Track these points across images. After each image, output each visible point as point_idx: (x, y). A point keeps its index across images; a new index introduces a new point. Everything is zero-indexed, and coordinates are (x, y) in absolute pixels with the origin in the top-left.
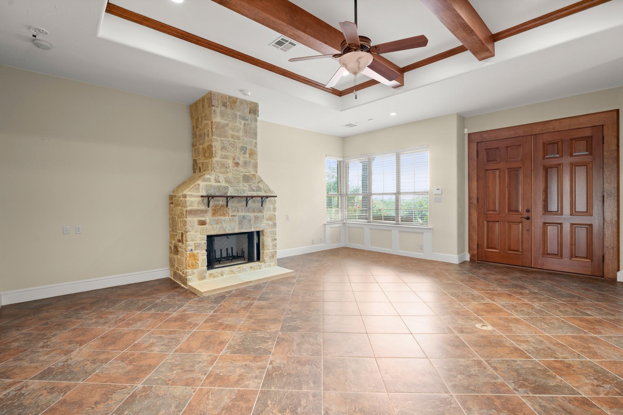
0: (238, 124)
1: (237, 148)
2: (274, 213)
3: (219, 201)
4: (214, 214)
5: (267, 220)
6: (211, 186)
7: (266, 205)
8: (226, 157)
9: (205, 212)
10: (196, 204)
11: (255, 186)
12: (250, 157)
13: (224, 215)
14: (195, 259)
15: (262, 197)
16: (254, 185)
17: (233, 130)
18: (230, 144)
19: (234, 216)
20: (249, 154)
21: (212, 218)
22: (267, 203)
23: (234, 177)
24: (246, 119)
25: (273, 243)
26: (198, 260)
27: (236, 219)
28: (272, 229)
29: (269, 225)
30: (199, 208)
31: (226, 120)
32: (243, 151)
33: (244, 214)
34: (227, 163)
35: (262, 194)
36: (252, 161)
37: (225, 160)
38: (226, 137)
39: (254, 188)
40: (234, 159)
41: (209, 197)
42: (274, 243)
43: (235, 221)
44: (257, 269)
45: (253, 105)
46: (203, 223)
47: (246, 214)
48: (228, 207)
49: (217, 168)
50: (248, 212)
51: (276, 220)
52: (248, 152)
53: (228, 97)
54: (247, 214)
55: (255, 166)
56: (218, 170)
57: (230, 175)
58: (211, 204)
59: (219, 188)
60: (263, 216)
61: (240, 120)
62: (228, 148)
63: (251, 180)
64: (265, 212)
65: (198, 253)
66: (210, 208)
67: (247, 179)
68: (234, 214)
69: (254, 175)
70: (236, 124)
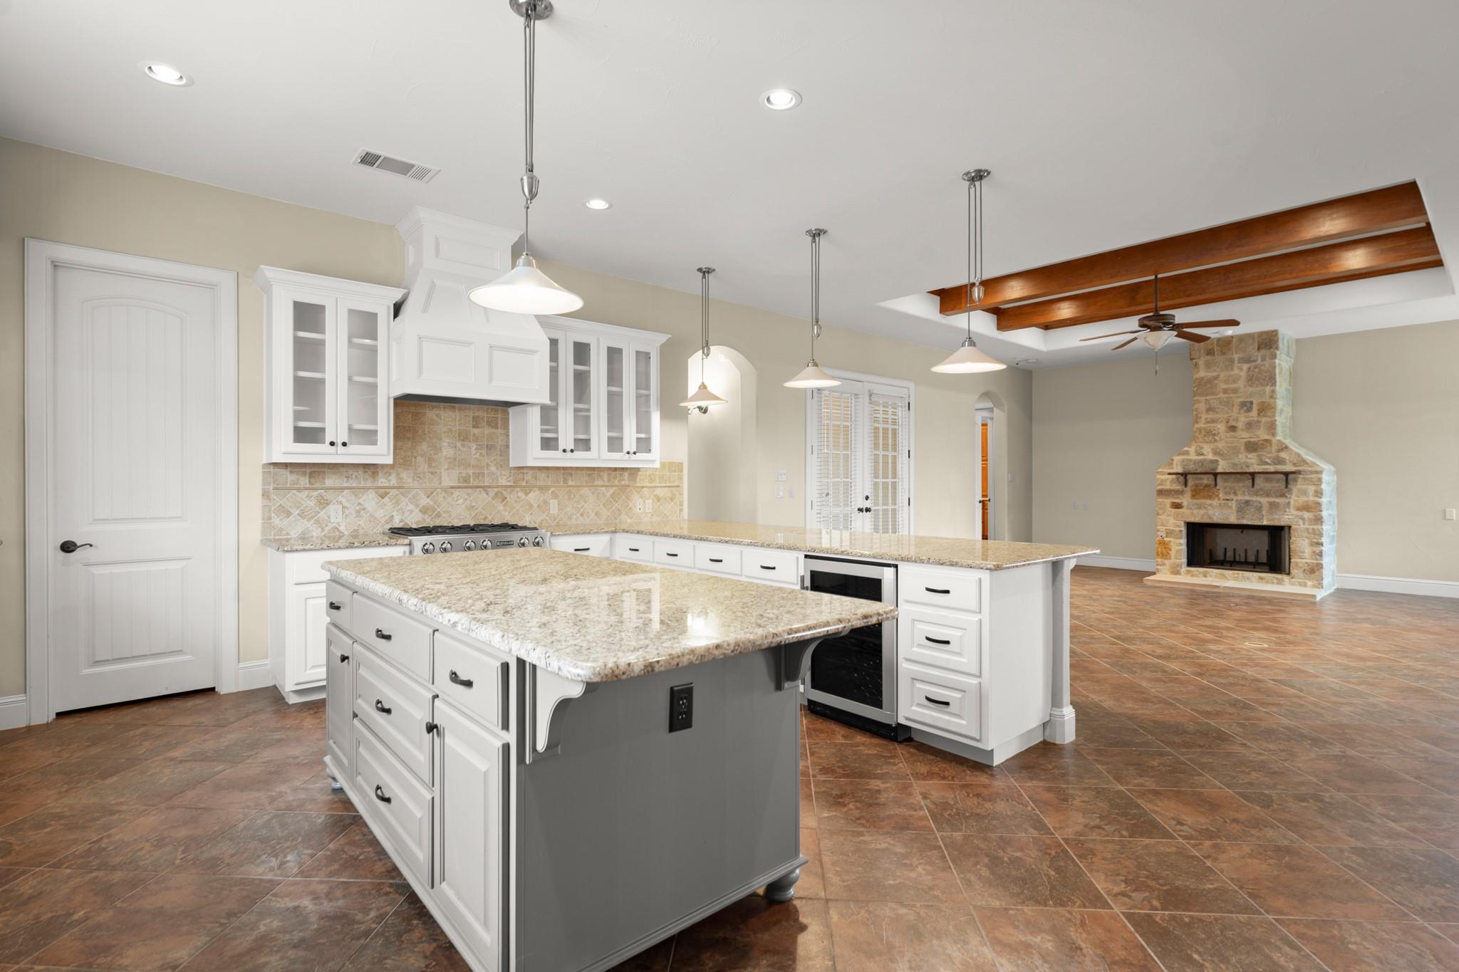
0: (1236, 371)
1: (1233, 405)
2: (1317, 499)
3: (1202, 479)
4: (1193, 496)
5: (1298, 509)
6: (1191, 460)
7: (1299, 487)
8: (1213, 421)
9: (1181, 493)
10: (1168, 483)
11: (1269, 458)
12: (1259, 414)
13: (1210, 497)
14: (1166, 548)
15: (1286, 474)
16: (1269, 455)
17: (1226, 382)
18: (1220, 403)
19: (1228, 500)
20: (1258, 410)
21: (1191, 500)
22: (1299, 483)
23: (1228, 447)
24: (1252, 359)
25: (1314, 549)
26: (1170, 550)
27: (1233, 504)
28: (1311, 525)
29: (1303, 519)
30: (1171, 488)
31: (1215, 371)
32: (1245, 408)
33: (1247, 498)
34: (1216, 428)
35: (1288, 468)
36: (1264, 420)
37: (1213, 425)
38: (1213, 394)
39: (1267, 460)
40: (1228, 422)
41: (1185, 475)
42: (1317, 549)
43: (1231, 507)
44: (1273, 583)
45: (1264, 336)
46: (1177, 506)
47: (1251, 499)
48: (1218, 488)
49: (1200, 437)
50: (1257, 495)
51: (1321, 511)
52: (1255, 407)
53: (1215, 340)
54: (1255, 498)
55: (1272, 427)
56: (1201, 440)
57: (1221, 445)
58: (1190, 483)
59: (1202, 463)
60: (1289, 503)
61: (1240, 365)
62: (1218, 408)
63: (1262, 448)
64: (1294, 497)
65: (1170, 541)
66: (1188, 489)
67: (1252, 447)
68: (1228, 498)
69: (1267, 441)
70: (1232, 373)
